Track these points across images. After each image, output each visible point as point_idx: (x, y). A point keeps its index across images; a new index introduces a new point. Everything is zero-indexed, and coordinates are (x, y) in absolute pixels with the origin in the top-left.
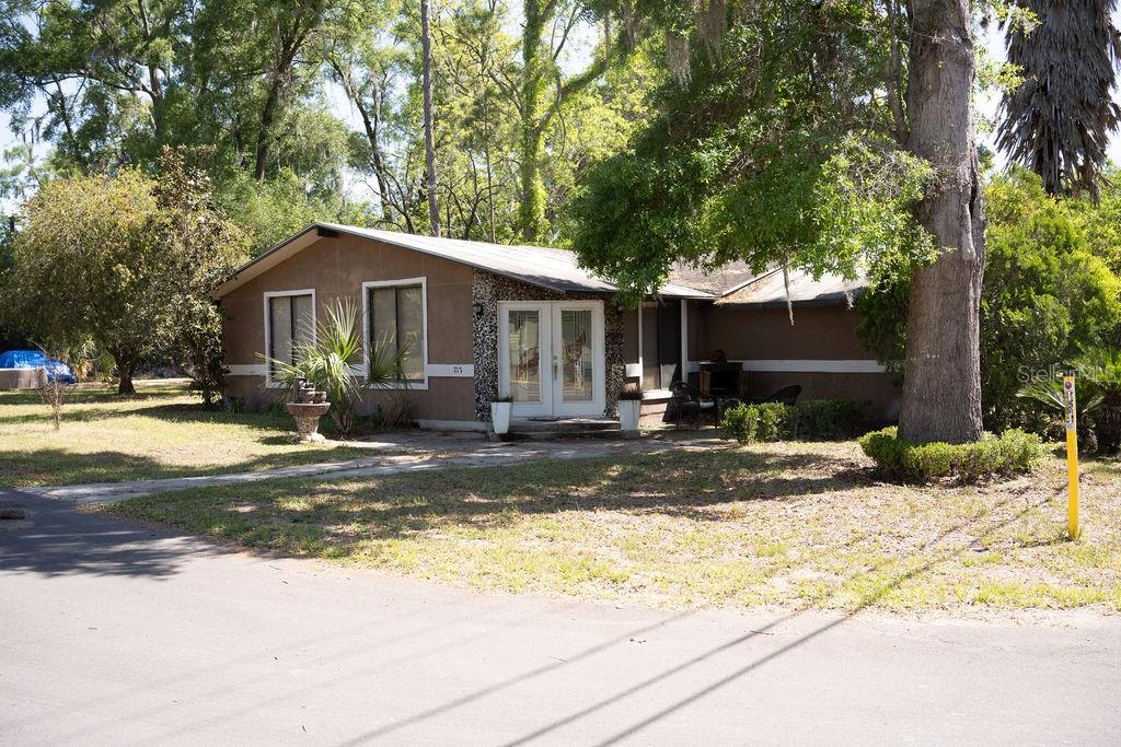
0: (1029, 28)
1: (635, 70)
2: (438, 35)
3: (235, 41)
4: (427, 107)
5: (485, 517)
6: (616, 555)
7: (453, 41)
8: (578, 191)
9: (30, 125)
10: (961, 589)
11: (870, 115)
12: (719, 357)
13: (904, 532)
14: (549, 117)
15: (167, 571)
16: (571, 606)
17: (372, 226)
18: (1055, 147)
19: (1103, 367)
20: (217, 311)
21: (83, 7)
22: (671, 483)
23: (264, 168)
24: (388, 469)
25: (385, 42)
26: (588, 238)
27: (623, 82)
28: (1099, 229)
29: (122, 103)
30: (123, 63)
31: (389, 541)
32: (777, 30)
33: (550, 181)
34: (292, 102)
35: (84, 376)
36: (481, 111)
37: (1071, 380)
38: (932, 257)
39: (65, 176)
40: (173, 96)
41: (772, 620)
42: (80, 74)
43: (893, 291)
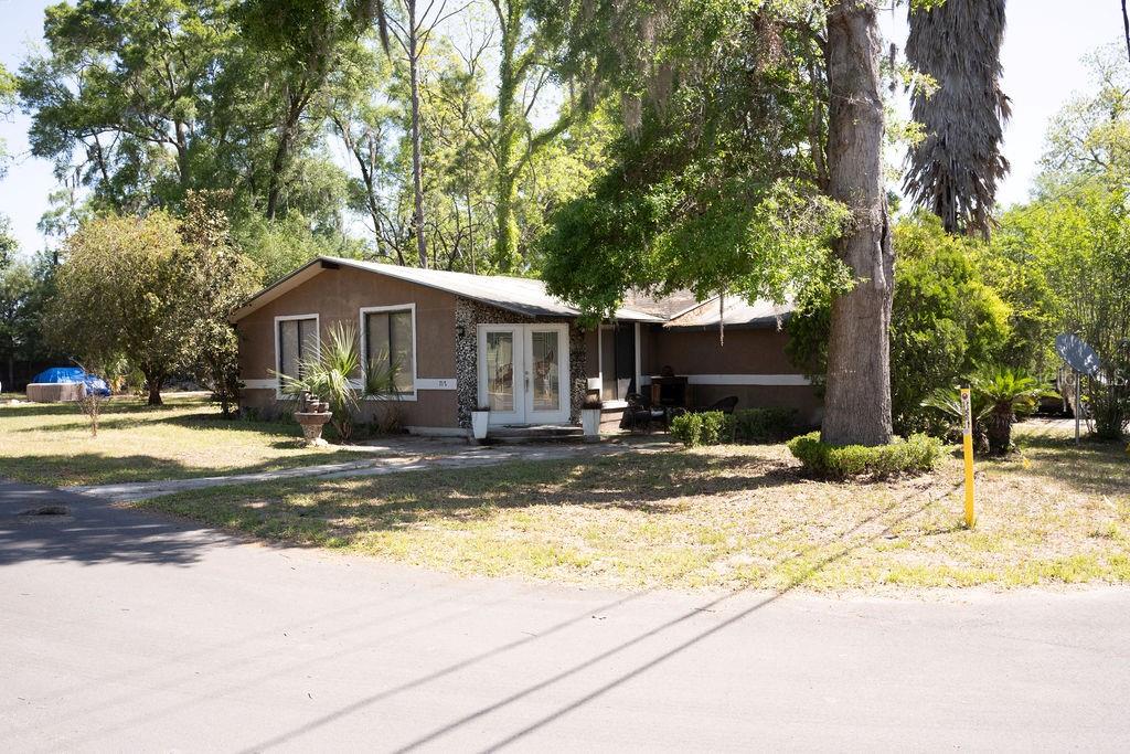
0: (930, 92)
1: (595, 125)
2: (425, 95)
3: (250, 99)
4: (416, 156)
5: (466, 511)
6: (579, 543)
7: (438, 100)
8: (546, 229)
9: (71, 172)
10: (875, 572)
11: (796, 165)
12: (668, 372)
13: (826, 522)
14: (521, 165)
15: (191, 559)
16: (540, 588)
17: (369, 259)
18: (953, 192)
19: (994, 380)
20: (234, 333)
21: (118, 70)
22: (626, 481)
23: (275, 209)
24: (382, 470)
25: (379, 101)
26: (554, 268)
27: (585, 136)
28: (990, 263)
29: (151, 153)
30: (152, 118)
31: (383, 532)
32: (717, 92)
33: (522, 220)
34: (299, 152)
35: (119, 390)
36: (462, 160)
37: (967, 392)
38: (850, 285)
39: (102, 216)
40: (196, 146)
41: (714, 599)
42: (115, 128)
43: (816, 314)
